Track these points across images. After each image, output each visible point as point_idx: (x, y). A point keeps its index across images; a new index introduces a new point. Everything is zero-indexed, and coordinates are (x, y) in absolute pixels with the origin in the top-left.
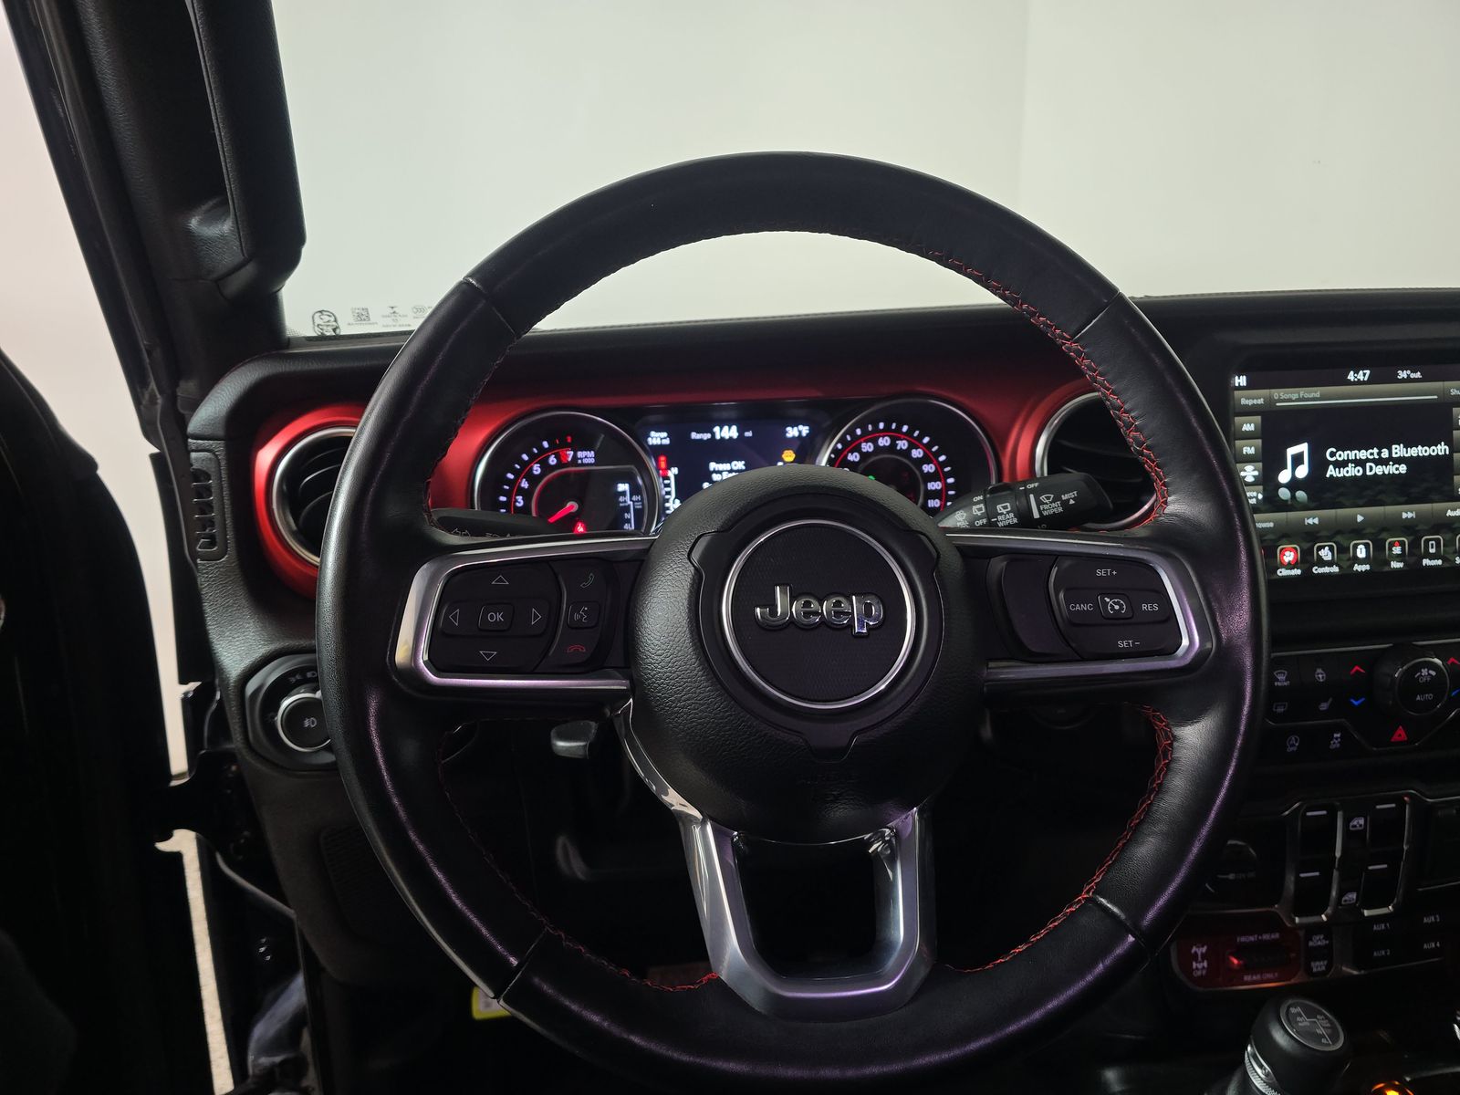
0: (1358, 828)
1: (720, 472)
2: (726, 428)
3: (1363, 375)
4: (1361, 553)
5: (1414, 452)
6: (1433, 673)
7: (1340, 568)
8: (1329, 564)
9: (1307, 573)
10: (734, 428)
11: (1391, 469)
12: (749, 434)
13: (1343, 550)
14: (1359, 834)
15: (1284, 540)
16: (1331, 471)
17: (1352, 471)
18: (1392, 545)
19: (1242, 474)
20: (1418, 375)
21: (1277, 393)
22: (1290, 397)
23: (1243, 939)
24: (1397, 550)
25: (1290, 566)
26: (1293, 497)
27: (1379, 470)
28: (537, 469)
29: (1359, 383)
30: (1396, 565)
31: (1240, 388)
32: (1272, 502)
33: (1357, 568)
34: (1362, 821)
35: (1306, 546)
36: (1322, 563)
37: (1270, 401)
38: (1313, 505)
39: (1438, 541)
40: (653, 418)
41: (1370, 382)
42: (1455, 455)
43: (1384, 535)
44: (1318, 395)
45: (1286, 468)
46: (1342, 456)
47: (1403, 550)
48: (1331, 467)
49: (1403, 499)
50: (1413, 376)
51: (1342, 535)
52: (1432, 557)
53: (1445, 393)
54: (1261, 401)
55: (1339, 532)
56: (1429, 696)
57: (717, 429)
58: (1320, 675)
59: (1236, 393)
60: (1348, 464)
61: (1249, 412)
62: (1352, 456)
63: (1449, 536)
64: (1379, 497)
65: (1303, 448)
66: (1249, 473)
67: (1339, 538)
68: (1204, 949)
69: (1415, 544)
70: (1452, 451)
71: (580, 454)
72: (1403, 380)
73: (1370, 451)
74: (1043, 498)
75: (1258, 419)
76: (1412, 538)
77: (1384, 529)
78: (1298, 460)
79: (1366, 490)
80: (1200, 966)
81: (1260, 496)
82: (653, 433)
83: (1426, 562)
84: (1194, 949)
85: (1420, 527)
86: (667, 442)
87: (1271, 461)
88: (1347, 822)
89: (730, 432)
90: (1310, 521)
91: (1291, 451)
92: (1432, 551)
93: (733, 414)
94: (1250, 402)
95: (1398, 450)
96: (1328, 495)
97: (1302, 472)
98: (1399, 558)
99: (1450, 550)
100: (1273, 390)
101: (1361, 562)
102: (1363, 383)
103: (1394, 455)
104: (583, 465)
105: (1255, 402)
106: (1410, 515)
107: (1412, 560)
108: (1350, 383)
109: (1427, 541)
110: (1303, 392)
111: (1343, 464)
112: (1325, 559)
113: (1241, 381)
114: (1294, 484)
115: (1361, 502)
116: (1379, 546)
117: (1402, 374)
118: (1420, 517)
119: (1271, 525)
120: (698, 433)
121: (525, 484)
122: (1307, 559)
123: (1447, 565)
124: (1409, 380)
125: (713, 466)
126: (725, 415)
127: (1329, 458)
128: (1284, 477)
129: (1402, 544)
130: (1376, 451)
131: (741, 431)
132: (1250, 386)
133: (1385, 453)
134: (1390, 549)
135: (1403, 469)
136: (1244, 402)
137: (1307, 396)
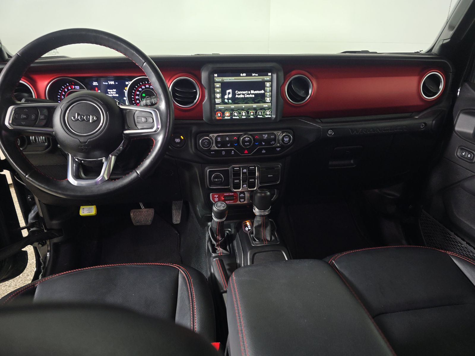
0: (245, 172)
1: (110, 92)
2: (111, 82)
3: (245, 75)
4: (244, 114)
5: (256, 92)
6: (249, 139)
7: (239, 117)
8: (237, 116)
9: (232, 118)
10: (113, 82)
11: (251, 96)
12: (117, 83)
13: (240, 113)
14: (246, 173)
15: (226, 111)
16: (237, 96)
17: (242, 96)
18: (251, 112)
19: (217, 96)
20: (257, 75)
21: (224, 78)
22: (227, 79)
23: (226, 194)
24: (252, 114)
25: (228, 116)
26: (228, 101)
27: (248, 96)
28: (66, 90)
29: (243, 76)
30: (252, 117)
31: (216, 77)
32: (223, 102)
33: (243, 117)
34: (246, 170)
35: (231, 112)
36: (235, 116)
37: (223, 80)
38: (233, 103)
39: (261, 112)
40: (94, 79)
41: (246, 76)
42: (266, 93)
43: (249, 110)
44: (234, 79)
45: (226, 95)
46: (239, 93)
47: (253, 114)
48: (237, 95)
49: (253, 103)
50: (256, 75)
51: (240, 110)
52: (260, 115)
53: (263, 79)
54: (220, 80)
55: (239, 109)
56: (248, 144)
57: (109, 82)
58: (227, 139)
59: (215, 78)
60: (241, 94)
61: (218, 82)
62: (242, 93)
63: (264, 111)
64: (248, 102)
65: (230, 91)
66: (218, 96)
67: (239, 111)
68: (217, 196)
69: (256, 112)
70: (265, 92)
71: (76, 87)
72: (254, 76)
73: (246, 92)
74: (155, 99)
75: (220, 84)
76: (255, 111)
77: (249, 109)
78: (229, 93)
79: (245, 100)
80: (216, 199)
81: (221, 101)
82: (94, 82)
83: (258, 116)
84: (215, 196)
85: (257, 109)
86: (97, 84)
87: (223, 93)
88: (242, 170)
89: (112, 83)
90: (232, 107)
91: (228, 91)
92: (260, 114)
93: (113, 79)
94: (218, 80)
95: (252, 92)
96: (236, 101)
97: (230, 96)
98: (253, 115)
99: (264, 114)
100: (223, 78)
101: (244, 116)
102: (244, 76)
103: (251, 93)
104: (77, 89)
105: (219, 80)
106: (255, 106)
107: (255, 116)
108: (241, 76)
109: (259, 112)
110: (230, 78)
111: (240, 94)
112: (236, 115)
113: (216, 75)
114: (228, 99)
115: (244, 103)
116: (248, 113)
117: (253, 75)
118: (257, 107)
119: (223, 107)
120: (105, 82)
121: (64, 93)
122: (231, 115)
123: (263, 117)
124: (255, 76)
125: (108, 90)
126: (111, 79)
127: (236, 93)
128: (226, 97)
129: (253, 112)
130: (247, 92)
131: (115, 82)
132: (218, 77)
133: (249, 92)
134: (250, 113)
135: (253, 96)
136: (216, 80)
137: (231, 79)
